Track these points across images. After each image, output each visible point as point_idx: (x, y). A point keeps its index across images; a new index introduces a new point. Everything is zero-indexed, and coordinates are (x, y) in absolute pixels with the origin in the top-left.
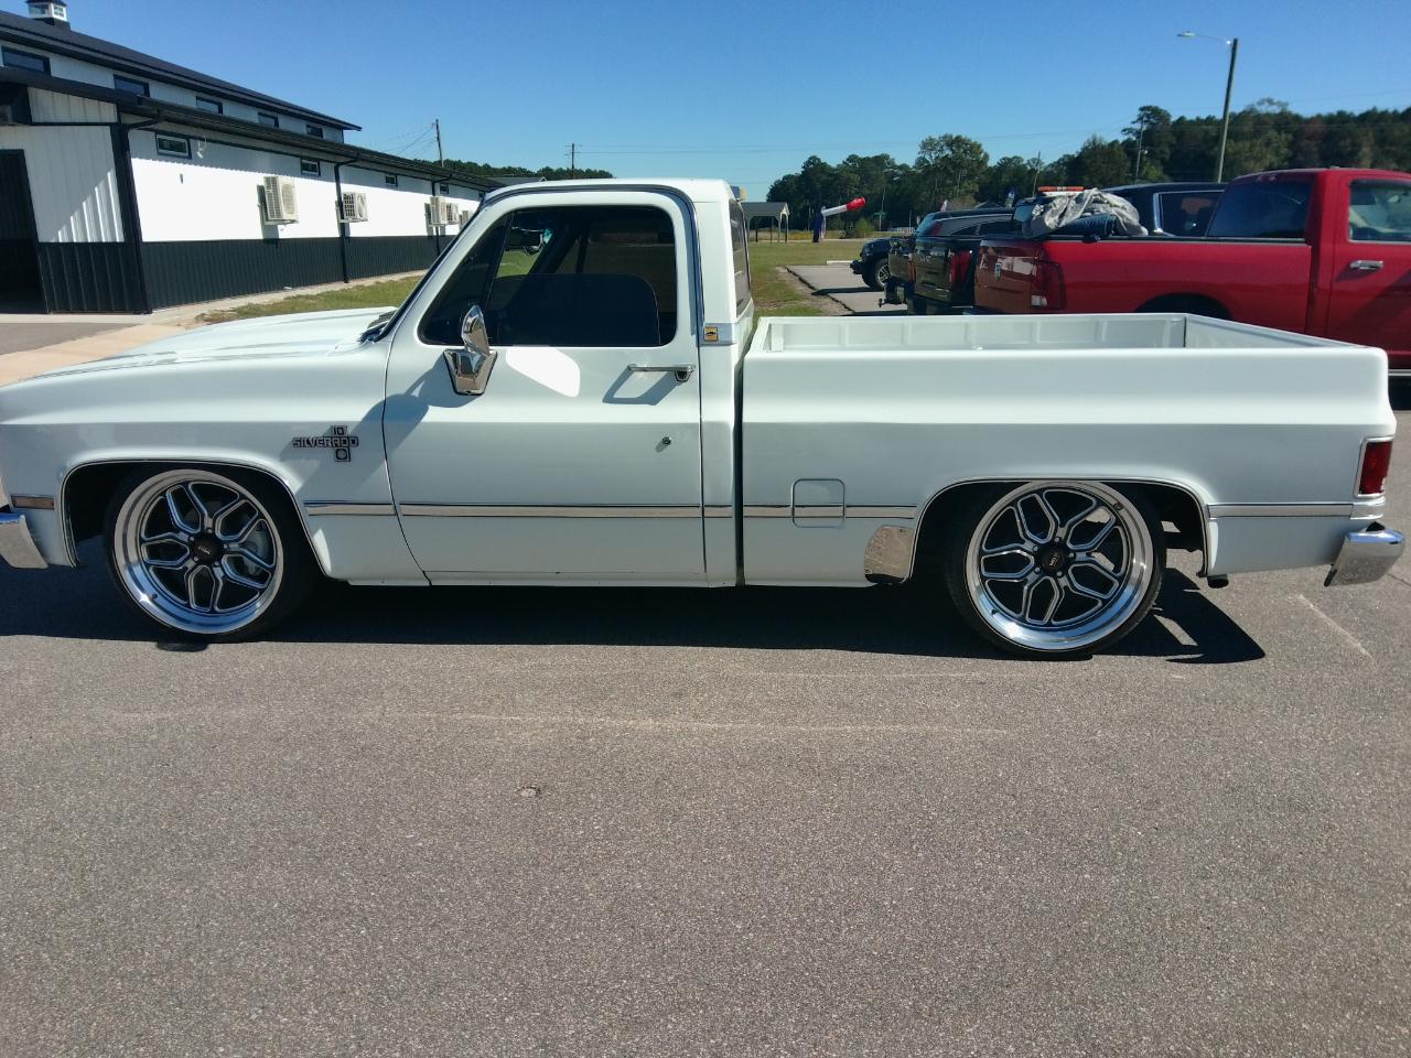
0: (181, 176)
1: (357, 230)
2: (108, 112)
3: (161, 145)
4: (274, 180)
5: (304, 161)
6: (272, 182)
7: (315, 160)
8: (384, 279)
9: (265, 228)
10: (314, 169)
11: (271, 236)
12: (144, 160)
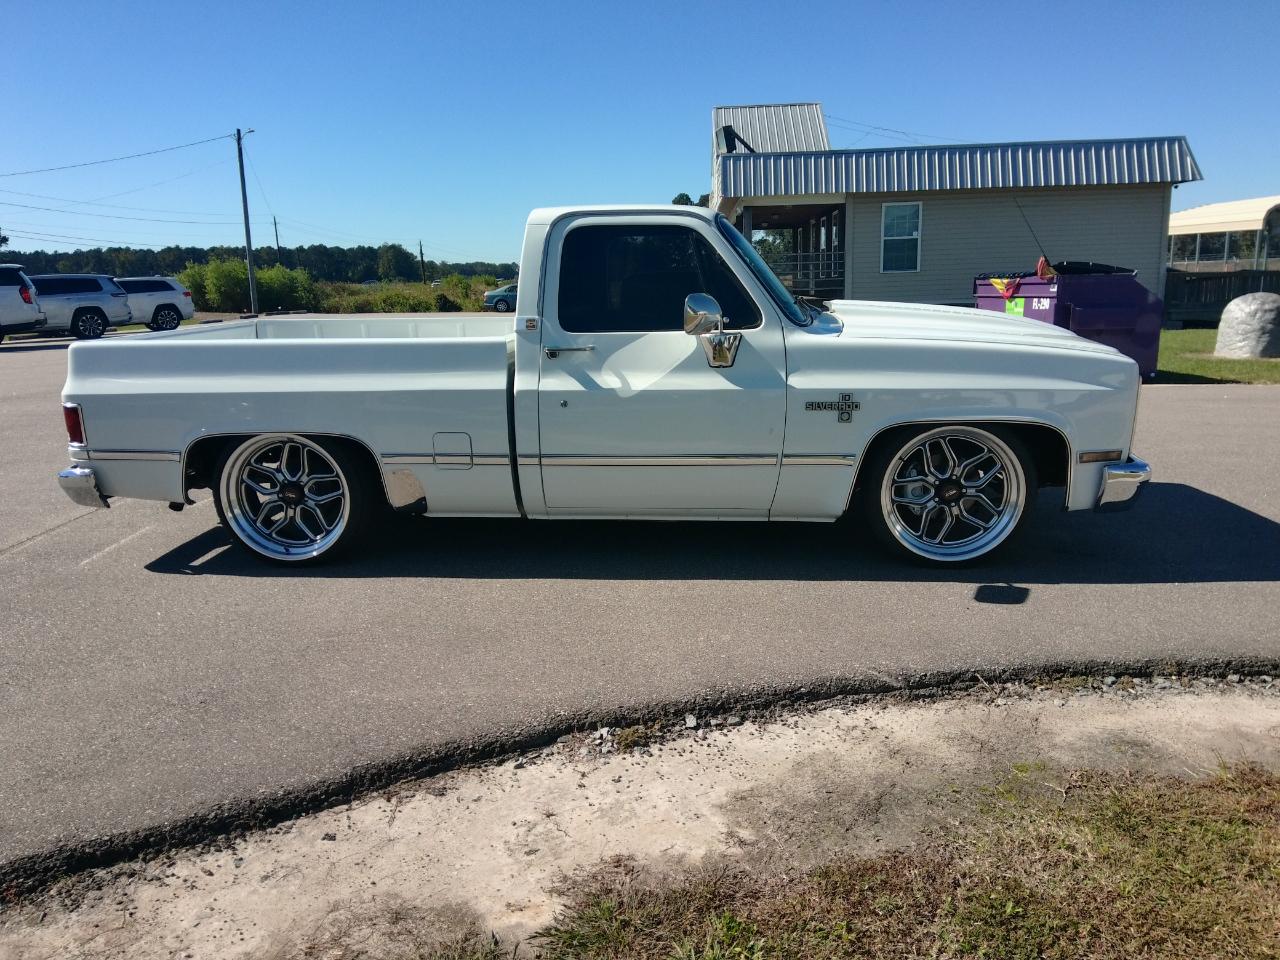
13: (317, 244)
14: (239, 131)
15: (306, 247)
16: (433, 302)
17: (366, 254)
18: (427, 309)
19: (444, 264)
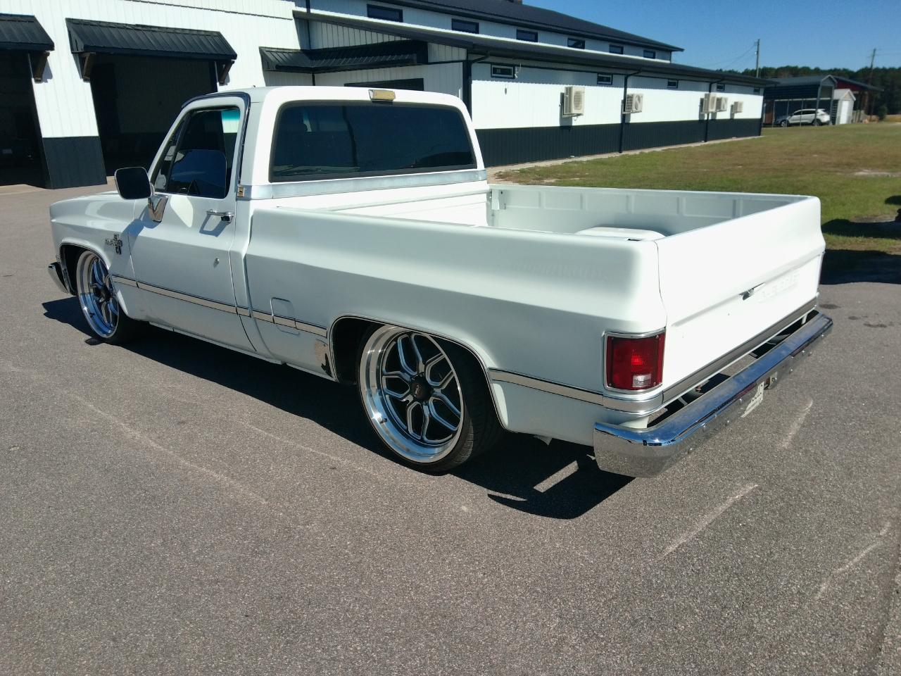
0: (506, 90)
1: (635, 119)
2: (462, 54)
3: (494, 71)
4: (570, 89)
5: (600, 75)
6: (569, 90)
7: (608, 74)
8: (647, 151)
9: (562, 119)
10: (608, 80)
11: (566, 124)
12: (481, 81)
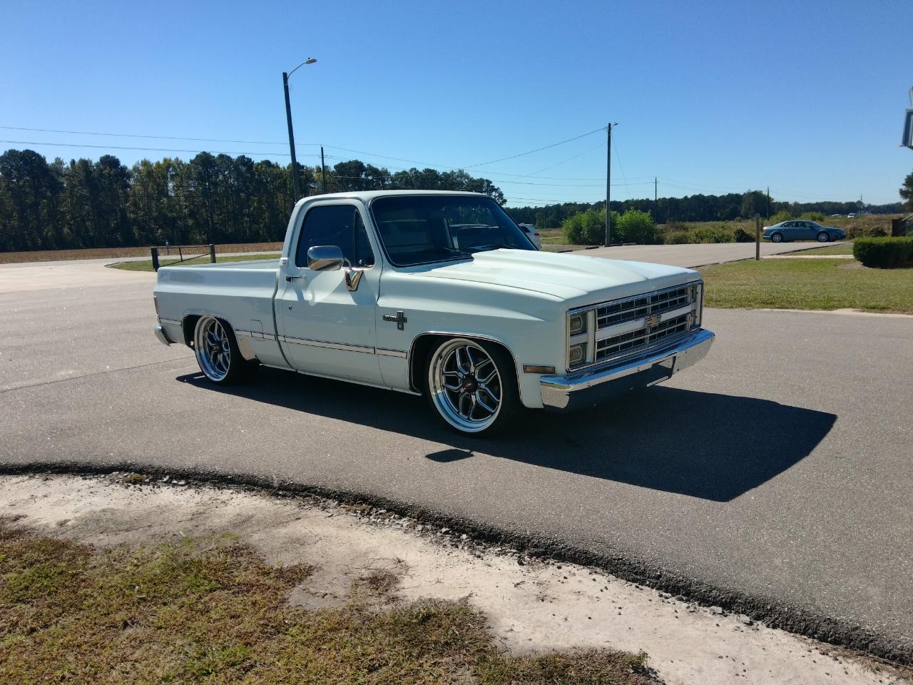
13: (697, 194)
14: (610, 125)
15: (689, 197)
16: (733, 235)
17: (734, 199)
18: (728, 241)
19: (796, 204)
